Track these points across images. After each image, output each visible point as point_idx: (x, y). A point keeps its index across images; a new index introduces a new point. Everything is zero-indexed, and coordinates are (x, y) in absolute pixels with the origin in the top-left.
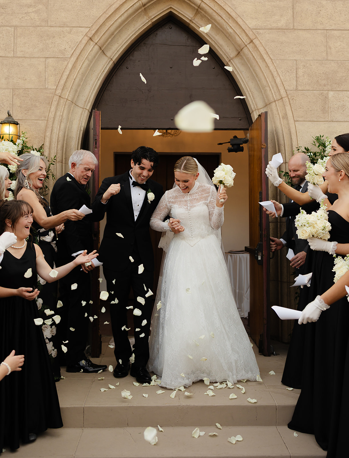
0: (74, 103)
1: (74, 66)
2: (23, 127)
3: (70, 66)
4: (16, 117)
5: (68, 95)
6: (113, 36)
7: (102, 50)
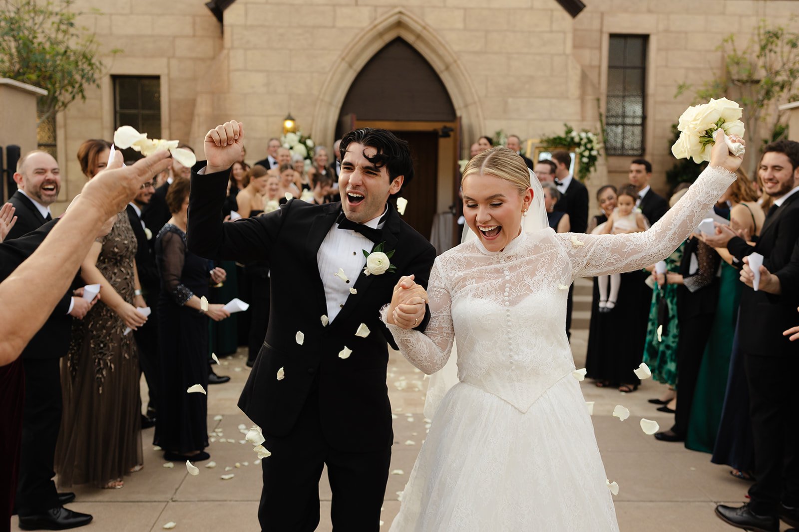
0: (330, 104)
1: (332, 79)
2: (298, 121)
3: (329, 78)
4: (293, 114)
5: (327, 99)
6: (358, 56)
7: (350, 66)
